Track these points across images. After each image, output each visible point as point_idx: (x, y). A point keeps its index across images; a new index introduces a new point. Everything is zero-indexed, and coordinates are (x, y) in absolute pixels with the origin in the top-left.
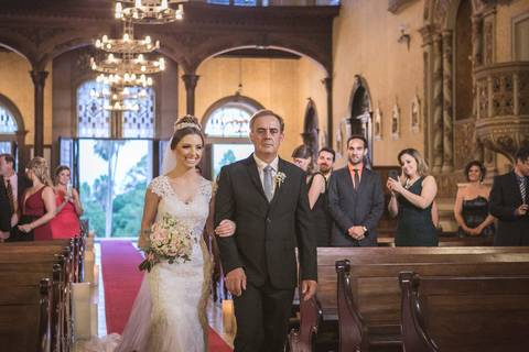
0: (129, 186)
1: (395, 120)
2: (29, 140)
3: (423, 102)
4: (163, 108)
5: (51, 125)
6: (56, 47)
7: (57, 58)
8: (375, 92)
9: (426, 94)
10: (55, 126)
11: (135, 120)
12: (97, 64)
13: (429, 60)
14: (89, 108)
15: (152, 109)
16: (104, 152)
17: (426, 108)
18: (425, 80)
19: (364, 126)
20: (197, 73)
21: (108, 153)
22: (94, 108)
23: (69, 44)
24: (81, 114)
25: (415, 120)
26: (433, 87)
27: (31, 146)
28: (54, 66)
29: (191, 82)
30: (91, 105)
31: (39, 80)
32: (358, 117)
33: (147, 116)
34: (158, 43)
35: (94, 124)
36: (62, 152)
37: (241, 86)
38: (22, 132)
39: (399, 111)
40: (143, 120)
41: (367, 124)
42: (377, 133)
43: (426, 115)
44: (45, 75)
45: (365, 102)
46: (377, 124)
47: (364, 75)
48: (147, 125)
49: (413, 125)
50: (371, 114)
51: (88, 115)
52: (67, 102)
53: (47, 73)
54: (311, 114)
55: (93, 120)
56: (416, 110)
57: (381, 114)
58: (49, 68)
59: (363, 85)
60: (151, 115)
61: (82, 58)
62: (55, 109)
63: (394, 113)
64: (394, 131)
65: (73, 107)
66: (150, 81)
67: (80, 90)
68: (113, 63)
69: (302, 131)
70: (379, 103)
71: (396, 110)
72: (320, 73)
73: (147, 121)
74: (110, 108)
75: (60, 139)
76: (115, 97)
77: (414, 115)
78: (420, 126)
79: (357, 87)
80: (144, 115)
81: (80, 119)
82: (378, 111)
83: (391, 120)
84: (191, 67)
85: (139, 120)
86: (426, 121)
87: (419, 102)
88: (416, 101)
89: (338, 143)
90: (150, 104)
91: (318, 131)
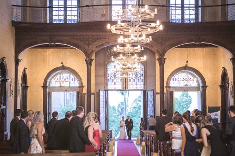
0: (135, 108)
2: (85, 90)
4: (148, 74)
6: (97, 47)
10: (96, 84)
11: (134, 80)
12: (114, 59)
14: (112, 75)
15: (142, 75)
20: (165, 57)
22: (115, 75)
23: (102, 45)
24: (109, 78)
27: (85, 93)
28: (96, 55)
29: (162, 62)
30: (113, 74)
31: (89, 62)
33: (140, 78)
34: (143, 48)
35: (115, 83)
37: (187, 62)
38: (81, 87)
40: (138, 80)
44: (92, 60)
48: (140, 83)
51: (112, 78)
53: (93, 59)
54: (224, 75)
55: (114, 81)
58: (93, 57)
60: (142, 78)
62: (96, 76)
65: (105, 75)
67: (108, 67)
68: (122, 58)
69: (220, 84)
72: (229, 55)
73: (140, 81)
74: (122, 76)
75: (100, 90)
81: (108, 80)
84: (162, 54)
85: (136, 81)
90: (142, 72)
91: (228, 84)
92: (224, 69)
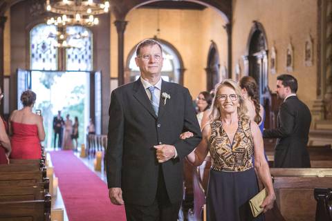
1: (289, 56)
3: (316, 41)
4: (99, 47)
5: (9, 60)
7: (14, 6)
8: (270, 34)
9: (319, 34)
10: (12, 61)
11: (76, 57)
12: (52, 6)
13: (322, 6)
14: (40, 47)
15: (90, 48)
16: (46, 83)
17: (319, 45)
18: (319, 23)
19: (259, 62)
20: (126, 20)
21: (49, 83)
22: (44, 47)
24: (33, 51)
25: (308, 56)
26: (326, 28)
28: (12, 13)
29: (121, 27)
30: (42, 45)
32: (255, 55)
33: (86, 53)
35: (44, 60)
36: (19, 81)
37: (158, 30)
39: (293, 49)
40: (83, 57)
41: (262, 60)
42: (272, 66)
43: (319, 51)
45: (261, 42)
46: (273, 60)
47: (261, 21)
48: (86, 60)
49: (306, 60)
50: (267, 52)
51: (39, 52)
52: (22, 42)
53: (6, 18)
54: (213, 52)
55: (43, 56)
56: (309, 47)
57: (276, 52)
58: (7, 14)
59: (260, 29)
60: (89, 52)
61: (34, 7)
62: (12, 47)
63: (288, 50)
64: (288, 65)
65: (27, 45)
66: (96, 22)
67: (33, 32)
68: (67, 5)
69: (205, 66)
70: (275, 42)
71: (290, 47)
72: (222, 19)
73: (86, 57)
74: (59, 45)
75: (17, 71)
76: (62, 37)
77: (307, 52)
78: (313, 61)
79: (254, 30)
80: (84, 53)
81: (33, 56)
82: (273, 49)
83: (286, 56)
84: (122, 14)
85: (80, 57)
86: (319, 56)
87: (312, 41)
88: (309, 40)
89: (237, 75)
90: (89, 44)
91: (219, 65)
92: (213, 43)
